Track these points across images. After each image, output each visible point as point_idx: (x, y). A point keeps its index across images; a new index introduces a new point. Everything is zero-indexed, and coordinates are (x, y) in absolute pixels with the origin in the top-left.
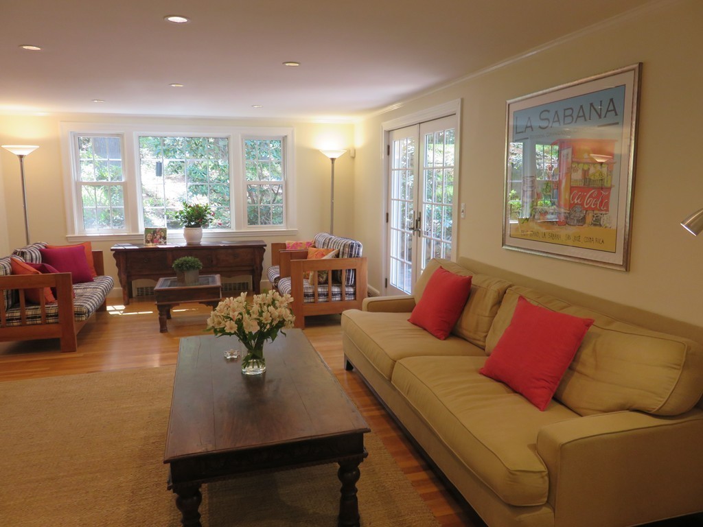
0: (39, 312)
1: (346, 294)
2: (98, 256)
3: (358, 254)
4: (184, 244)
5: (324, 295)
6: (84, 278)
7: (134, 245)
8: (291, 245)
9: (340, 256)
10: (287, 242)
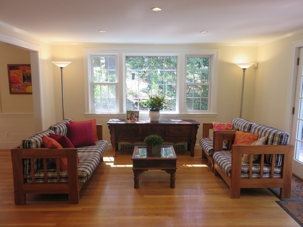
0: (56, 174)
1: (275, 173)
3: (286, 142)
5: (256, 173)
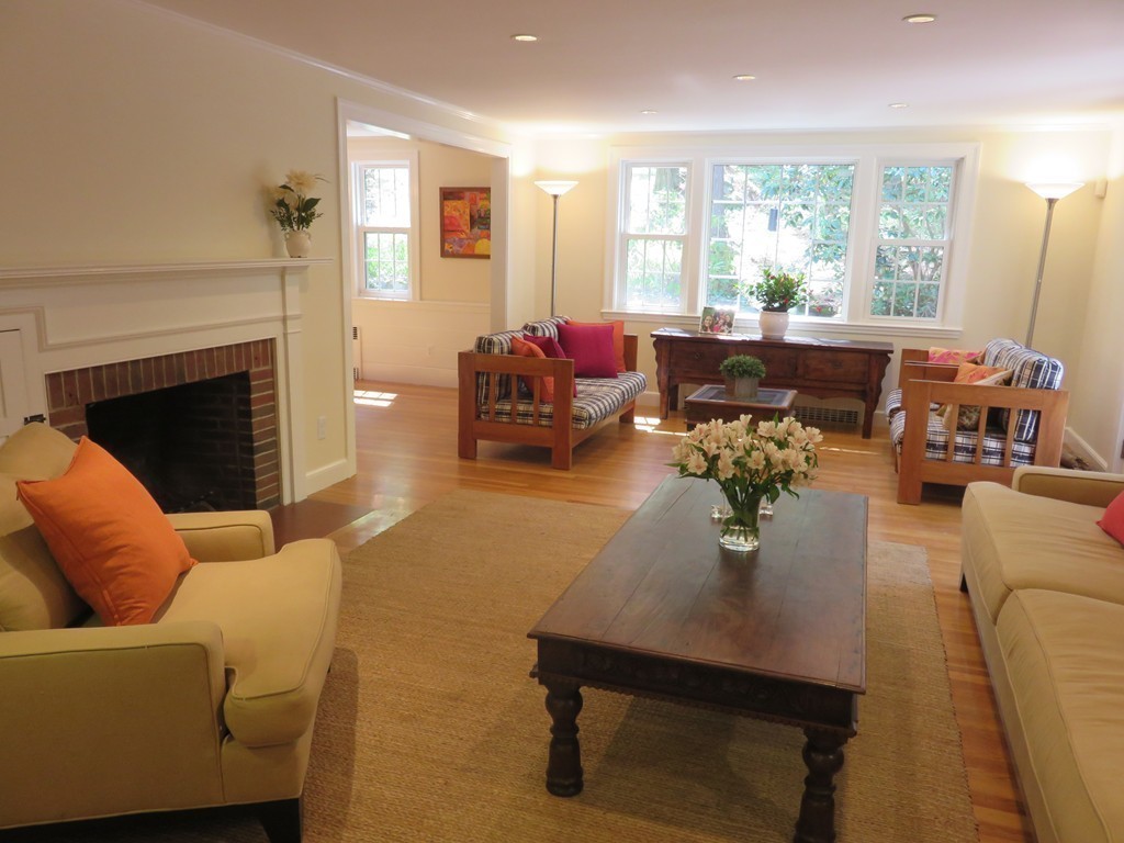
0: (531, 408)
1: (1014, 456)
2: (631, 342)
3: (1050, 383)
4: (757, 336)
5: (967, 450)
6: (605, 371)
7: (686, 331)
8: (937, 355)
9: (1014, 382)
10: (932, 350)
